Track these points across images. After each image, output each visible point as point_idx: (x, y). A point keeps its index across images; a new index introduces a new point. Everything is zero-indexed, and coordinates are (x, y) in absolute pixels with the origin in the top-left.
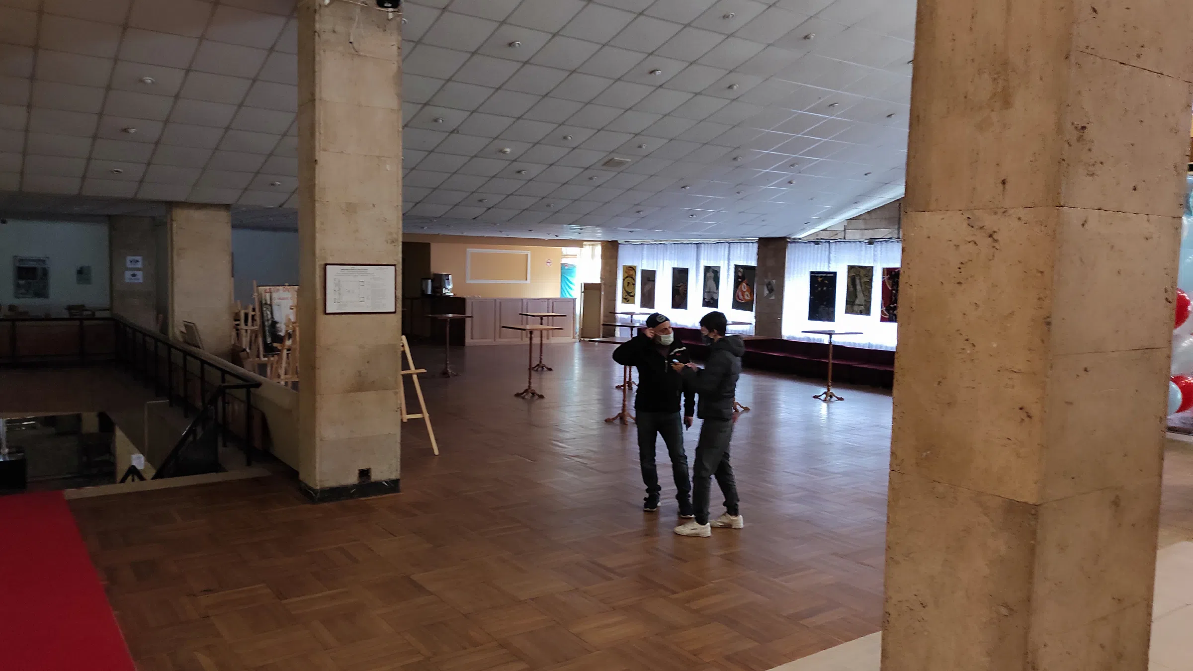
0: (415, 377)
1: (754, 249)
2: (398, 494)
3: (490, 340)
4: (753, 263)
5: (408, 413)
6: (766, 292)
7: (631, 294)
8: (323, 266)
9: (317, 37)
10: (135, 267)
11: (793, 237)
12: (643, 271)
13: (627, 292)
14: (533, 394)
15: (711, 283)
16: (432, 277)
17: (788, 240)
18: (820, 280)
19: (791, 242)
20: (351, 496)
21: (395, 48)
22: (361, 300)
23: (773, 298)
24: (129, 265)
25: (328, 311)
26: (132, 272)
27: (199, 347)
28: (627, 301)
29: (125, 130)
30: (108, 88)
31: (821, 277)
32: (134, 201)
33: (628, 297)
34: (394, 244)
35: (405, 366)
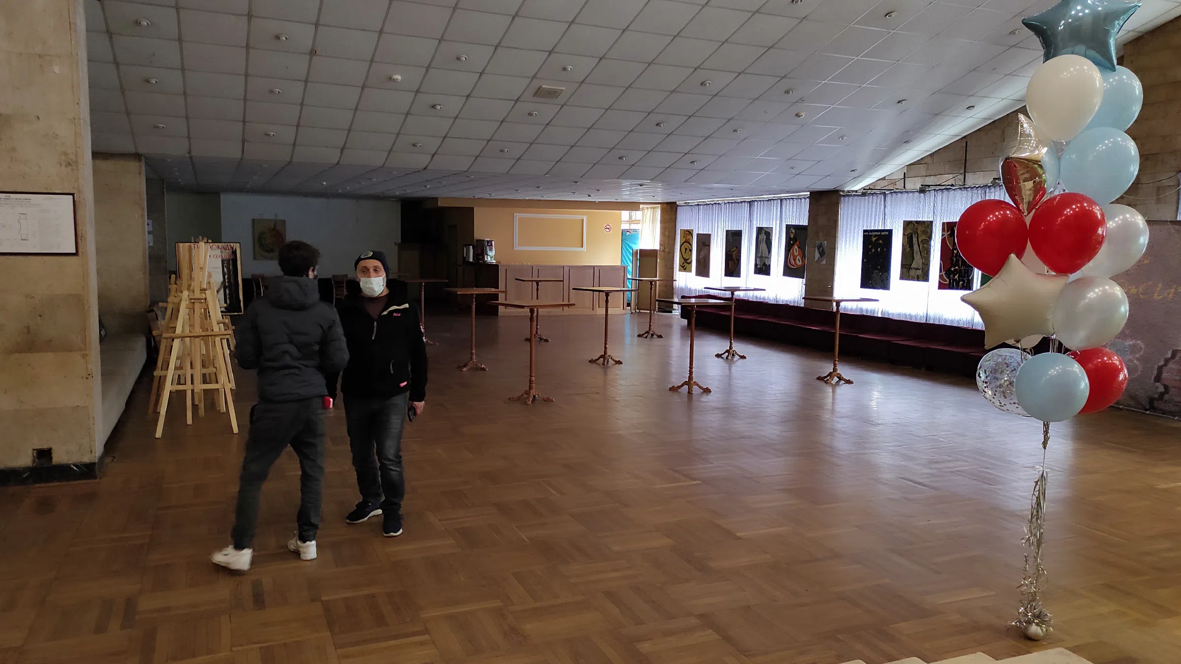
1: (806, 205)
4: (805, 222)
6: (817, 255)
7: (688, 261)
11: (846, 189)
12: (698, 235)
13: (684, 259)
15: (763, 246)
16: (474, 243)
17: (842, 193)
18: (874, 239)
19: (844, 196)
20: (23, 482)
22: (24, 237)
23: (824, 262)
28: (685, 269)
31: (876, 236)
33: (685, 266)
34: (71, 167)
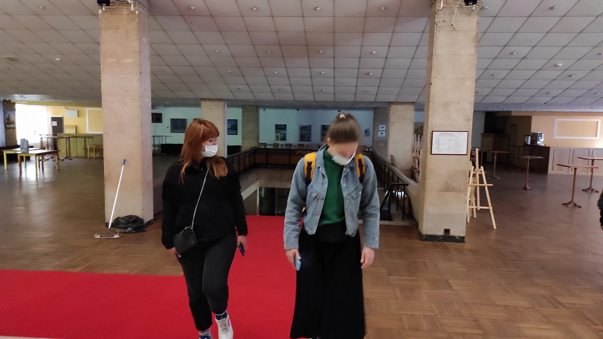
0: (486, 188)
2: (465, 244)
3: (564, 172)
5: (481, 206)
8: (431, 132)
9: (435, 26)
10: (383, 130)
14: (575, 205)
16: (531, 135)
20: (440, 241)
21: (476, 23)
22: (449, 148)
24: (380, 129)
25: (432, 153)
26: (381, 132)
27: (395, 166)
29: (368, 74)
30: (360, 58)
32: (375, 102)
34: (468, 121)
35: (481, 181)
